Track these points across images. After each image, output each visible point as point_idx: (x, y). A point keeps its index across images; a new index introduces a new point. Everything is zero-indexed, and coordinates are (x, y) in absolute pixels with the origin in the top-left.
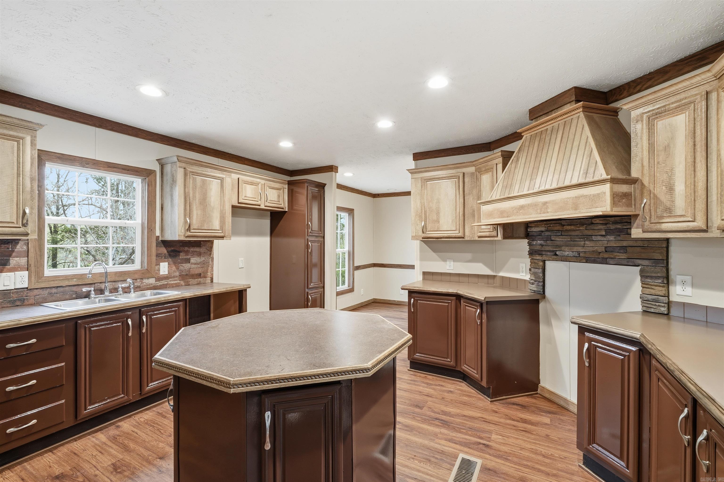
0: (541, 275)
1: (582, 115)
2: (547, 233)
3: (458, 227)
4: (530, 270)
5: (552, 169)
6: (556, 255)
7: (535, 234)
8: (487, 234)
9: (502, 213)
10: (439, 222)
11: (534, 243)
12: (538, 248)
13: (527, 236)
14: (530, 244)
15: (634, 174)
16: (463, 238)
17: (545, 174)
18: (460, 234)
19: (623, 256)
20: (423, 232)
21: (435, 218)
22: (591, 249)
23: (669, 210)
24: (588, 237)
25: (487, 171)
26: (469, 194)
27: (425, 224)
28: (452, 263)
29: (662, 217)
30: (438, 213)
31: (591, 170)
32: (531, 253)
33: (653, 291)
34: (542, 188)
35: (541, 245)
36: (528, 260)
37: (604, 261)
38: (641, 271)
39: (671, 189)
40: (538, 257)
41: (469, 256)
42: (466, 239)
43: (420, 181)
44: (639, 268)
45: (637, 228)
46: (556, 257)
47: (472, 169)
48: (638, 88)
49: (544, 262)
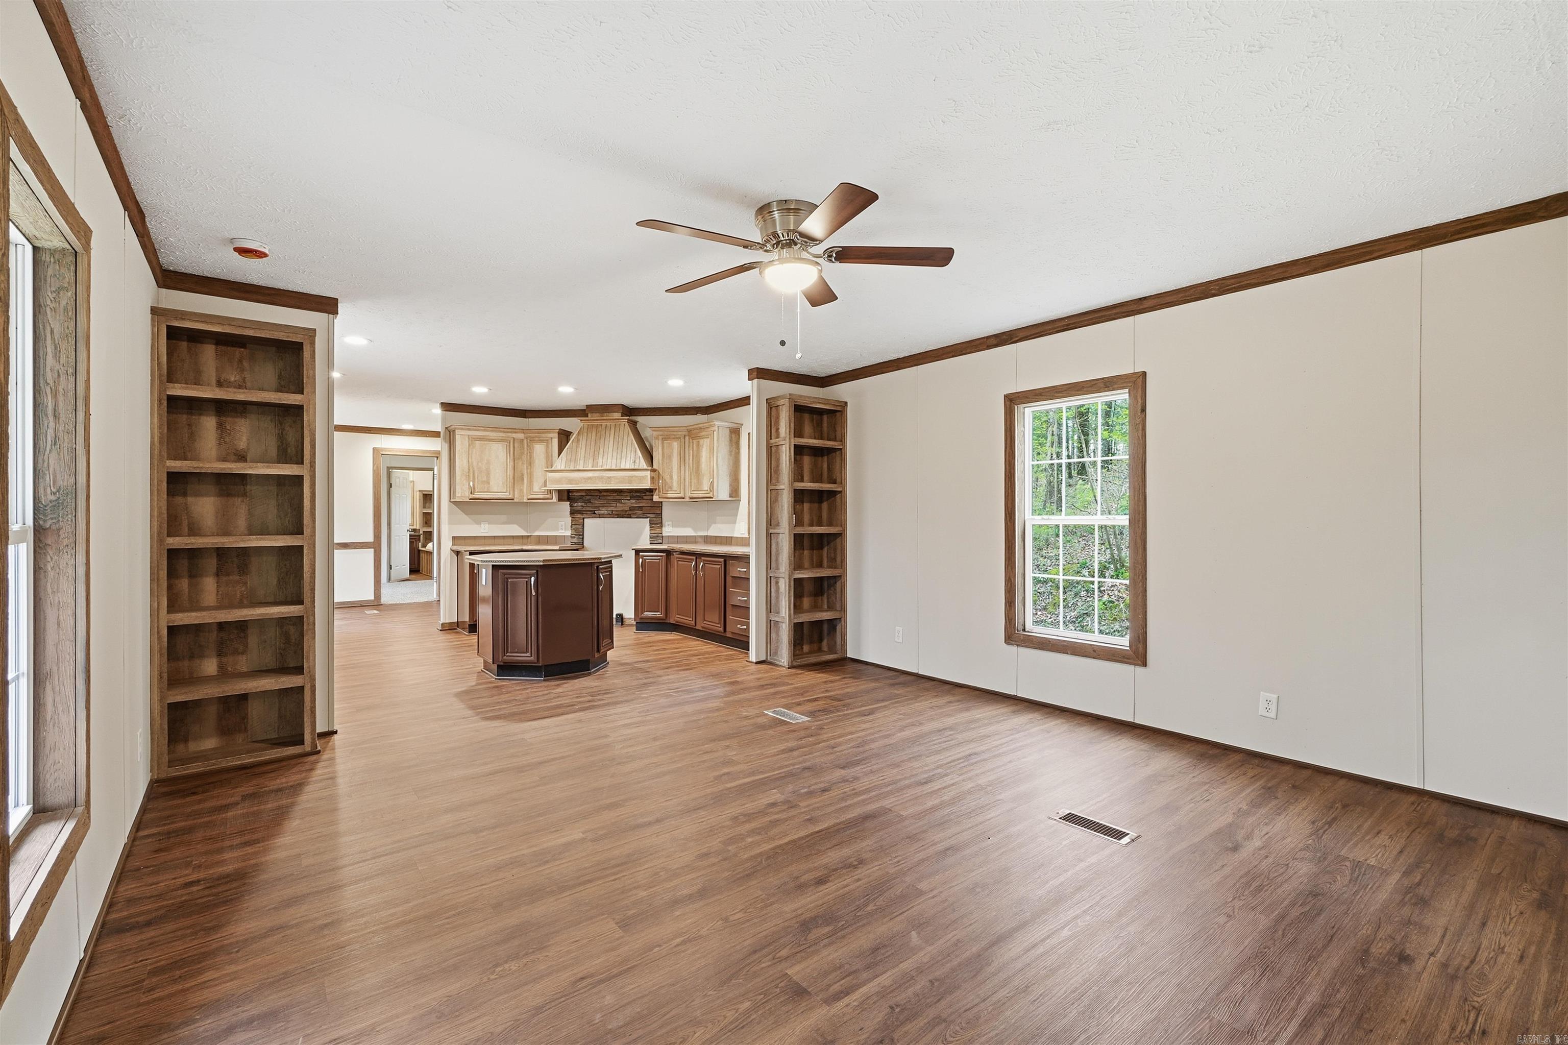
0: (581, 530)
1: (627, 424)
2: (588, 497)
3: (508, 490)
4: (571, 527)
5: (610, 455)
6: (595, 513)
7: (576, 498)
8: (541, 497)
9: (570, 481)
10: (489, 483)
11: (576, 505)
12: (579, 508)
13: (569, 499)
14: (571, 506)
15: (655, 467)
16: (513, 499)
17: (605, 457)
18: (510, 497)
19: (640, 512)
20: (471, 493)
21: (485, 479)
22: (622, 509)
23: (671, 488)
24: (619, 501)
25: (541, 441)
26: (519, 459)
27: (473, 485)
28: (487, 526)
29: (668, 491)
30: (488, 474)
31: (637, 461)
32: (572, 513)
33: (656, 532)
34: (604, 467)
35: (582, 506)
36: (569, 520)
37: (629, 517)
38: (650, 521)
39: (671, 477)
40: (579, 516)
41: (504, 518)
42: (515, 501)
43: (467, 439)
44: (648, 519)
45: (656, 495)
46: (593, 514)
47: (521, 436)
48: (649, 413)
49: (583, 519)
